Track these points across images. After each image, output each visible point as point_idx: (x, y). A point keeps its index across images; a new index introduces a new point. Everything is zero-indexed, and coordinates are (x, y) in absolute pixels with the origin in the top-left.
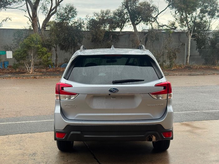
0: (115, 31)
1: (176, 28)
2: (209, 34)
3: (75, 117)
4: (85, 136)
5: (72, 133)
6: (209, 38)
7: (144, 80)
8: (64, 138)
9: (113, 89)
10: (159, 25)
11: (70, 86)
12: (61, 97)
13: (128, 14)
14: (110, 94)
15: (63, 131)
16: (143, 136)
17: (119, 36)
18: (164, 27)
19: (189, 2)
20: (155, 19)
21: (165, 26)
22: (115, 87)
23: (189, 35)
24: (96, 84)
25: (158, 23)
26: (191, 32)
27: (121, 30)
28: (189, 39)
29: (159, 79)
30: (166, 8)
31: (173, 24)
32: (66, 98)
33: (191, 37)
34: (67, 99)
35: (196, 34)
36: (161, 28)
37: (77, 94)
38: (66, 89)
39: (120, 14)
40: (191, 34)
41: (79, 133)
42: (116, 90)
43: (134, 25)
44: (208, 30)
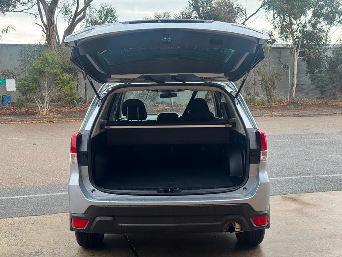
1: (274, 41)
2: (326, 50)
4: (120, 224)
5: (98, 219)
6: (327, 56)
8: (85, 228)
15: (83, 216)
16: (219, 223)
23: (295, 52)
26: (297, 48)
28: (295, 58)
30: (258, 10)
31: (270, 35)
33: (298, 55)
35: (306, 51)
40: (299, 51)
41: (110, 219)
44: (325, 44)
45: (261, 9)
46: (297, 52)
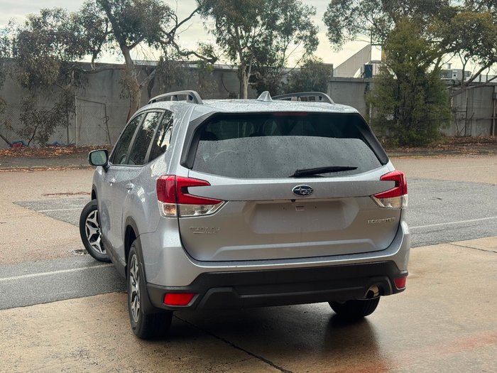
0: (82, 61)
1: (215, 59)
2: (283, 74)
3: (216, 253)
4: (243, 296)
5: (211, 291)
6: (283, 83)
7: (355, 168)
8: (190, 304)
9: (302, 187)
10: (179, 52)
11: (206, 184)
12: (181, 211)
13: (110, 24)
14: (293, 200)
15: (187, 289)
17: (89, 72)
18: (190, 56)
19: (247, 6)
20: (171, 36)
21: (192, 55)
22: (305, 184)
23: (245, 76)
24: (261, 177)
25: (177, 47)
26: (247, 71)
27: (93, 60)
28: (245, 84)
29: (382, 164)
30: (192, 15)
31: (209, 51)
32: (194, 212)
33: (248, 80)
34: (196, 214)
35: (258, 75)
36: (185, 58)
37: (222, 200)
38: (192, 191)
39: (89, 21)
40: (249, 75)
41: (229, 290)
42: (307, 190)
43: (125, 50)
44: (280, 66)
45: (196, 13)
46: (247, 76)
